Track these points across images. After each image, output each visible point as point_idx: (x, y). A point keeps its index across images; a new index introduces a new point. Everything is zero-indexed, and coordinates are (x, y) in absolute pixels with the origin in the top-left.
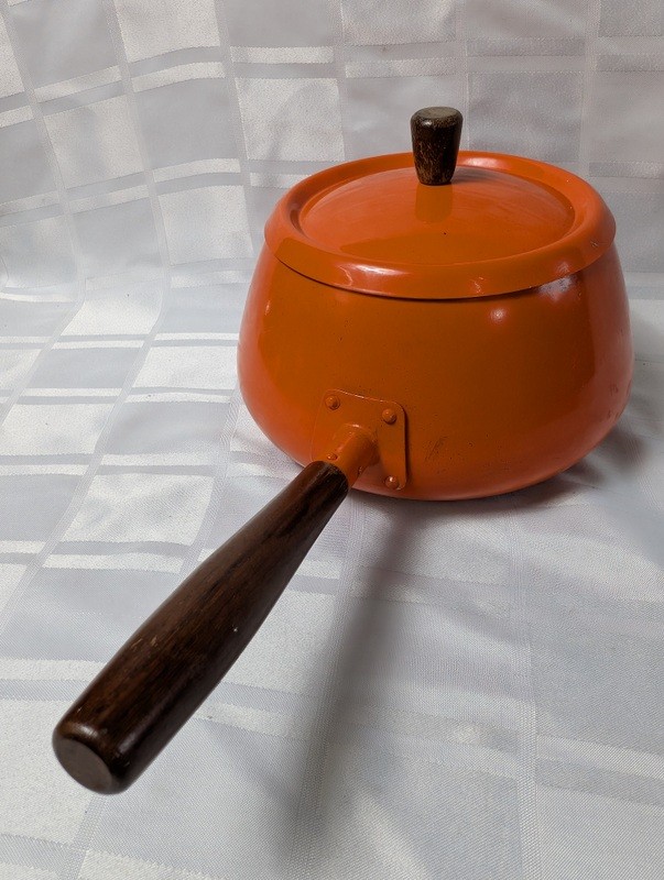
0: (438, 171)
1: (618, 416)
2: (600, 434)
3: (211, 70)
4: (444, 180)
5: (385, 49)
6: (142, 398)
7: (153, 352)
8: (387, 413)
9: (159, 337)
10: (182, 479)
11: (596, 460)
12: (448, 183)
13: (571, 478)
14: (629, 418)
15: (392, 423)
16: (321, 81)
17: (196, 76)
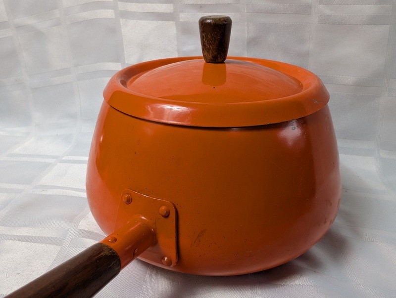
0: (216, 53)
1: (332, 222)
2: (320, 234)
3: (107, 13)
4: (219, 60)
6: (39, 192)
7: (59, 166)
8: (163, 209)
11: (317, 251)
12: (222, 62)
13: (301, 264)
14: (338, 224)
15: (167, 216)
16: (167, 22)
17: (99, 17)
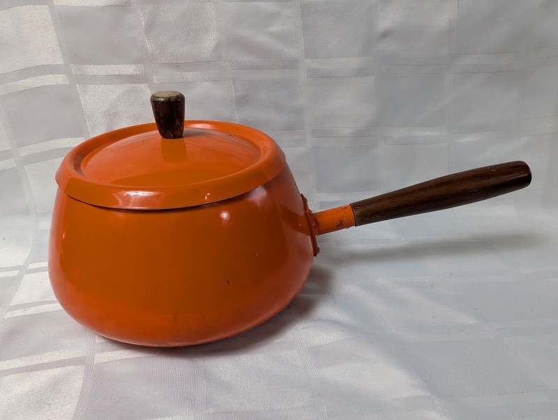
3: (59, 79)
5: (177, 66)
6: (19, 313)
7: (27, 277)
9: (31, 266)
10: (58, 371)
16: (138, 86)
17: (47, 83)
